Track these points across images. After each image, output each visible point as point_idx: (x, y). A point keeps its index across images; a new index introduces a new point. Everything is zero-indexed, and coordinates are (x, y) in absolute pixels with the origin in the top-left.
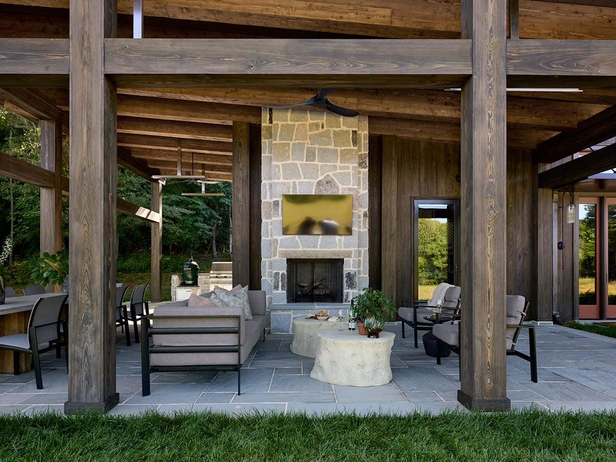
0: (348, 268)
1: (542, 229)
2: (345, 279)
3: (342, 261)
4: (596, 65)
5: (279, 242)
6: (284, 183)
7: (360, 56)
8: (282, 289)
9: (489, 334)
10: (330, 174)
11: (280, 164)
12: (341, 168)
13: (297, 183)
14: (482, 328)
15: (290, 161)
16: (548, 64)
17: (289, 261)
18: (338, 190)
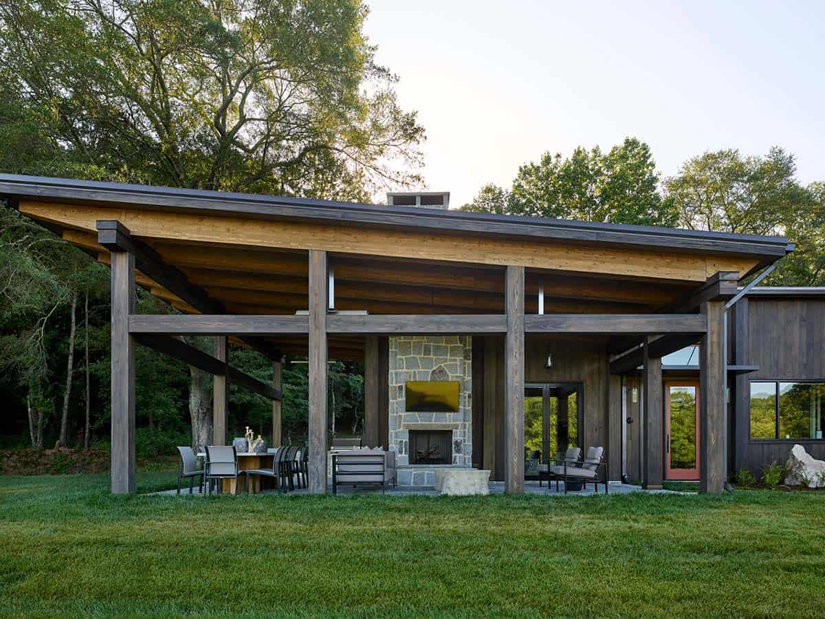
0: (456, 437)
1: (612, 406)
2: (453, 446)
3: (451, 431)
4: (570, 326)
5: (403, 417)
6: (406, 372)
7: (452, 323)
8: (405, 453)
9: (515, 460)
10: (442, 365)
11: (403, 357)
12: (450, 360)
13: (417, 373)
14: (512, 458)
15: (412, 356)
16: (545, 326)
17: (410, 432)
18: (448, 378)
